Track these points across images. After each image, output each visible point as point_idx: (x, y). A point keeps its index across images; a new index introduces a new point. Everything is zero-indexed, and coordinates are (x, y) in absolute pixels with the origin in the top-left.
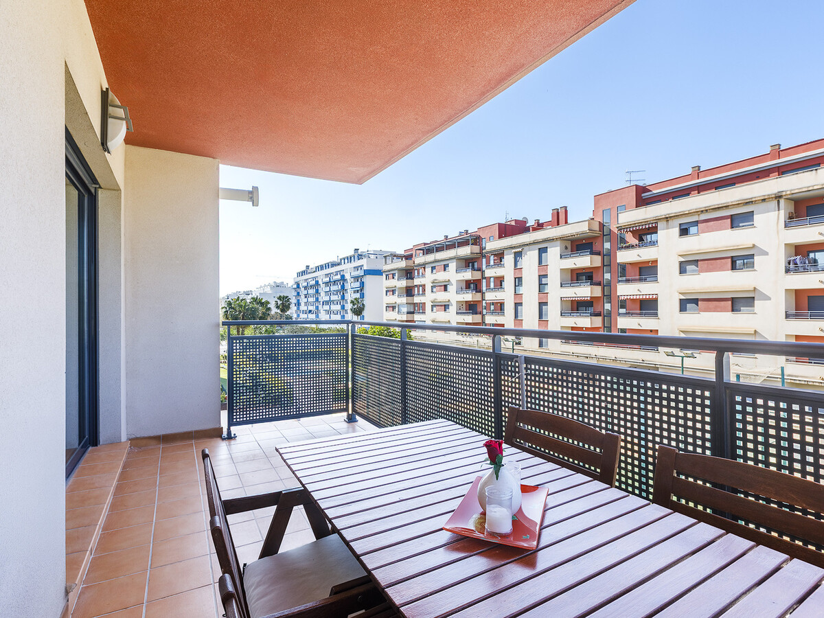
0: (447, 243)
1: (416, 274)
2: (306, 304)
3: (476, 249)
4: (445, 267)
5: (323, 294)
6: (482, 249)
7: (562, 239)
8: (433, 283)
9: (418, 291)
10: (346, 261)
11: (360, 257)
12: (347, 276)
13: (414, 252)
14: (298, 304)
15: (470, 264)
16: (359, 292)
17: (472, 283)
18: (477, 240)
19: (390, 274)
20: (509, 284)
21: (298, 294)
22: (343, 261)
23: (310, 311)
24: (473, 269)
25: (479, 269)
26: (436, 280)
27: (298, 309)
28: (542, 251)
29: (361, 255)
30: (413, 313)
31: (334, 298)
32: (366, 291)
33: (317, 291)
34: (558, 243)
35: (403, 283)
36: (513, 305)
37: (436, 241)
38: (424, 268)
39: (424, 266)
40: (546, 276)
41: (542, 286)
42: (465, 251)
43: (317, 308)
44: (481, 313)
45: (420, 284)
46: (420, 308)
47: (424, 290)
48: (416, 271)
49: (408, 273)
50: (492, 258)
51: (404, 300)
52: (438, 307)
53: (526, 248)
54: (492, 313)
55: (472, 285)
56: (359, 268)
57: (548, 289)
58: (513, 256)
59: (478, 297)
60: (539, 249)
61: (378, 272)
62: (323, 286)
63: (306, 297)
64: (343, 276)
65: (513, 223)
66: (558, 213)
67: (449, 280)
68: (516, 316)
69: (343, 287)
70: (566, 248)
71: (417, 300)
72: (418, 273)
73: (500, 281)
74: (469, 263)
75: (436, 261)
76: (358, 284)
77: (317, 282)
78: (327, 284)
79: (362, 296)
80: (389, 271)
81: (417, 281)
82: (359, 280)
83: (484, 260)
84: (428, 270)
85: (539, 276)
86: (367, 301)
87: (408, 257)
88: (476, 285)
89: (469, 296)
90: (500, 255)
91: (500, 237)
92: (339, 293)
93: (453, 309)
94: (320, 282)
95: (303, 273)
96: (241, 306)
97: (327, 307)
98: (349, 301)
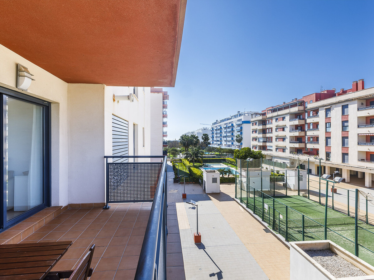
0: (284, 106)
1: (268, 122)
2: (216, 137)
3: (302, 108)
4: (283, 119)
5: (223, 133)
6: (305, 108)
7: (359, 99)
8: (276, 127)
9: (269, 131)
10: (234, 117)
11: (240, 115)
12: (234, 124)
13: (266, 112)
14: (213, 137)
15: (298, 116)
16: (240, 132)
17: (299, 126)
18: (302, 103)
19: (254, 123)
20: (322, 126)
21: (213, 133)
22: (232, 117)
23: (218, 141)
24: (300, 119)
25: (304, 119)
26: (278, 125)
27: (213, 139)
28: (345, 107)
29: (241, 114)
30: (266, 142)
31: (228, 134)
32: (243, 131)
33: (221, 132)
34: (356, 101)
35: (261, 127)
36: (324, 138)
37: (279, 105)
38: (272, 119)
39: (271, 118)
40: (347, 121)
41: (344, 127)
42: (295, 109)
43: (221, 139)
44: (304, 142)
45: (269, 127)
46: (270, 140)
47: (272, 131)
48: (268, 121)
49: (263, 122)
50: (311, 112)
51: (261, 135)
52: (279, 139)
53: (333, 106)
54: (311, 143)
55: (299, 128)
56: (240, 121)
57: (349, 129)
58: (324, 111)
59: (302, 134)
60: (343, 106)
61: (248, 122)
62: (223, 129)
63: (216, 134)
64: (232, 124)
65: (326, 92)
66: (357, 84)
67: (285, 125)
68: (327, 144)
69: (232, 129)
70: (362, 104)
71: (268, 135)
72: (269, 122)
73: (316, 125)
74: (296, 116)
75: (278, 116)
76: (239, 128)
77: (221, 127)
78: (225, 128)
79: (241, 133)
80: (254, 121)
81: (268, 126)
82: (240, 126)
83: (306, 114)
84: (274, 120)
85: (342, 121)
86: (243, 136)
87: (264, 114)
88: (302, 127)
89: (297, 134)
90: (316, 111)
91: (317, 100)
92: (230, 132)
93: (288, 140)
94: (222, 127)
95: (215, 123)
96: (186, 139)
97: (225, 139)
98: (235, 136)
